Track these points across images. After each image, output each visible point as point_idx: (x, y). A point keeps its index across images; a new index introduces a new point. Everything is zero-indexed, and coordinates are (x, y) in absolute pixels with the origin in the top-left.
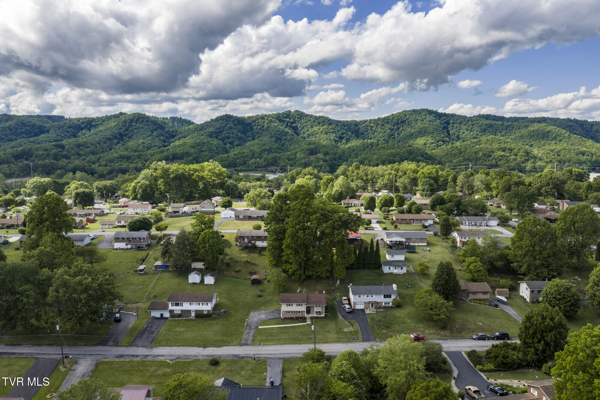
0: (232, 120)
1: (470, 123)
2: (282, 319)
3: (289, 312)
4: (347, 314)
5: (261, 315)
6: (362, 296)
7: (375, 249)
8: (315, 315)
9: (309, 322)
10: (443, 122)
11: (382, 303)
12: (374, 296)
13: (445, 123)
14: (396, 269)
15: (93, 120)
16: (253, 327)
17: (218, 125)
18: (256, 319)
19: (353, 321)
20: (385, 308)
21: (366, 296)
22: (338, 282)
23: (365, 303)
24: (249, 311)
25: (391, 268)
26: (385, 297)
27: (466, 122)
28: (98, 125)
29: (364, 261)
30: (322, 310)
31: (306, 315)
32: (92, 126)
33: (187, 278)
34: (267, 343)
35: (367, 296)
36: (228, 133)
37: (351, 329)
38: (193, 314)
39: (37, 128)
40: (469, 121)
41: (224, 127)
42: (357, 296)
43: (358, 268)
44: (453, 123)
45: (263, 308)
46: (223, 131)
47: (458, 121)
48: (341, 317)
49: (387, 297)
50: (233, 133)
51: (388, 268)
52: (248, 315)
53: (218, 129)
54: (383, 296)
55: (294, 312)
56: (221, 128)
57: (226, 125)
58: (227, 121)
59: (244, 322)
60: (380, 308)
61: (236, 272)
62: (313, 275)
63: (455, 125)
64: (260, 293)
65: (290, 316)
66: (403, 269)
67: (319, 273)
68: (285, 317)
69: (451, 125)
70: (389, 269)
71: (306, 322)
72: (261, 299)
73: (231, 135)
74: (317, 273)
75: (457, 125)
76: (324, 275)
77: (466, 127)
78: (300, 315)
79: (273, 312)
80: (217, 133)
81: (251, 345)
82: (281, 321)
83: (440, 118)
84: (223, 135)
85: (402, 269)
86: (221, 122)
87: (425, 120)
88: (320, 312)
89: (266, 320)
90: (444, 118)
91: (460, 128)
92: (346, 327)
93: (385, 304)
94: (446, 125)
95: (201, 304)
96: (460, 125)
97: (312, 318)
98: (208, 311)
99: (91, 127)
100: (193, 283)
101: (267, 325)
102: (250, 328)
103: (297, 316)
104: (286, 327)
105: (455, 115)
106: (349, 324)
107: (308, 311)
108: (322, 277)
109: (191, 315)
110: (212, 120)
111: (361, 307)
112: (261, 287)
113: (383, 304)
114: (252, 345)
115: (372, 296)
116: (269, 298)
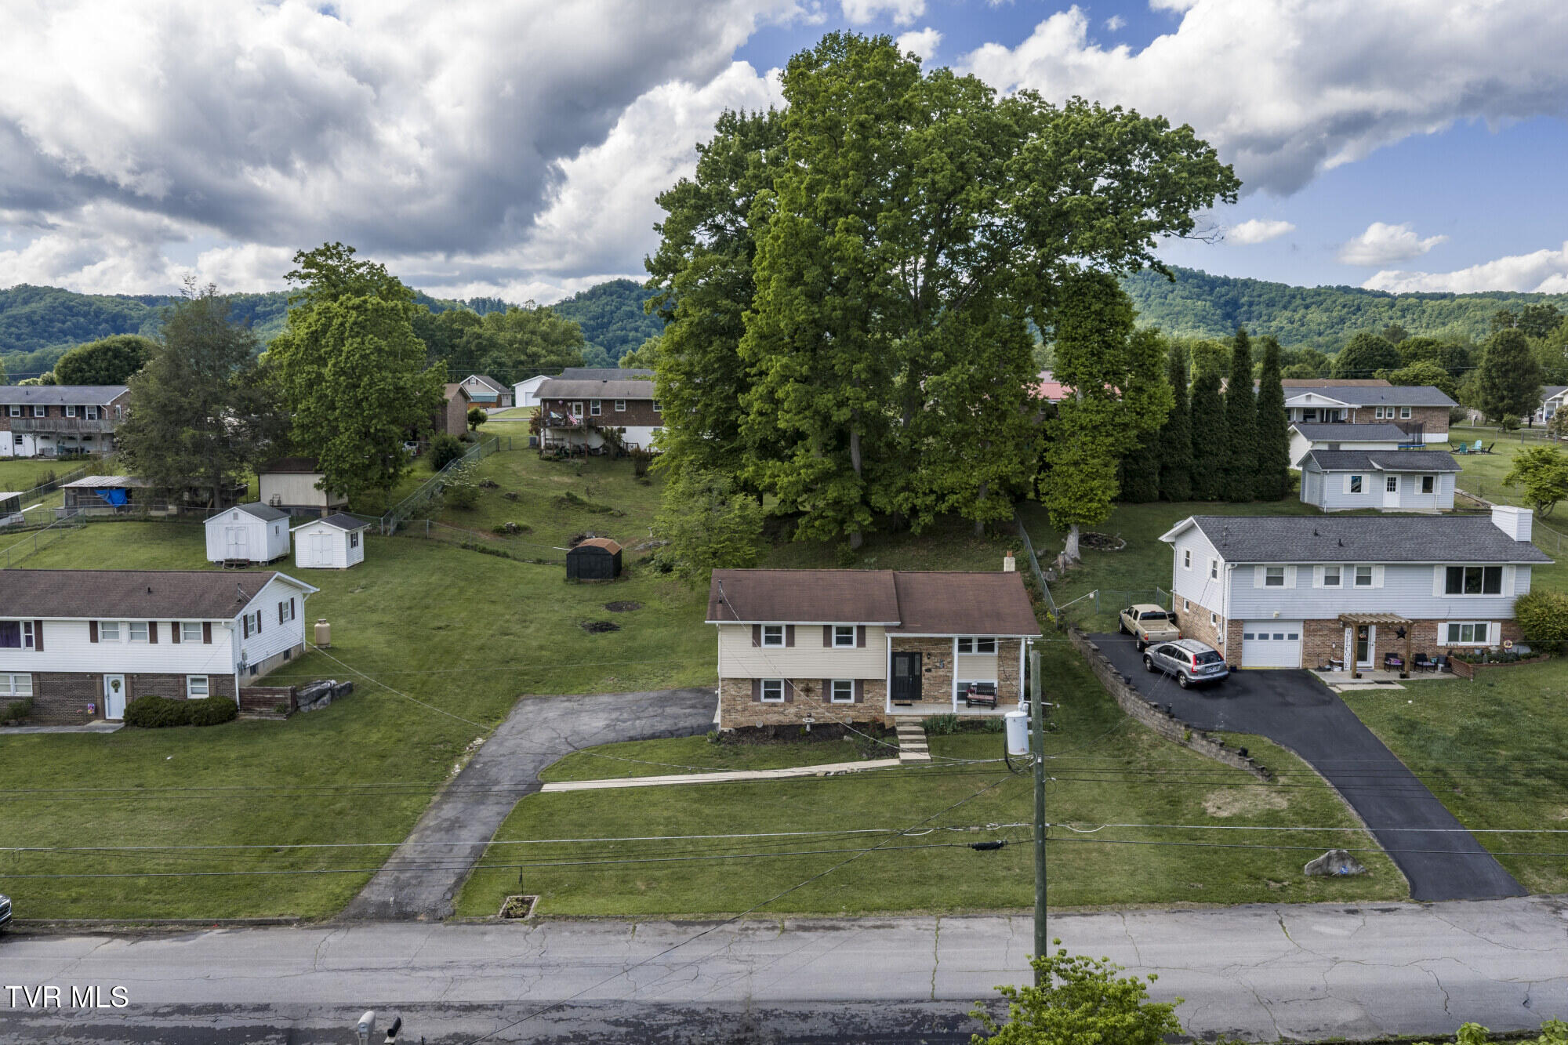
0: (634, 294)
1: (1298, 301)
2: (719, 739)
3: (772, 688)
4: (1194, 698)
5: (585, 718)
6: (1290, 577)
7: (1256, 390)
8: (956, 708)
9: (914, 752)
10: (1223, 300)
11: (1431, 624)
12: (1378, 576)
13: (1226, 303)
14: (1391, 487)
15: (257, 300)
16: (506, 785)
17: (595, 308)
18: (539, 739)
19: (1262, 745)
20: (1450, 659)
21: (1318, 577)
22: (1072, 542)
23: (1312, 626)
24: (515, 697)
25: (1367, 481)
26: (1453, 586)
27: (1286, 299)
28: (271, 313)
29: (1198, 454)
30: (1005, 678)
31: (889, 708)
32: (257, 316)
33: (198, 535)
34: (579, 904)
35: (1332, 580)
36: (623, 329)
37: (1258, 798)
38: (116, 705)
39: (106, 321)
40: (1294, 297)
41: (612, 312)
42: (1260, 577)
43: (1163, 498)
44: (1251, 304)
45: (609, 681)
46: (610, 322)
47: (1265, 297)
48: (1155, 721)
49: (1473, 588)
50: (636, 330)
51: (1347, 480)
52: (494, 716)
53: (594, 318)
54: (1439, 578)
55: (808, 686)
56: (602, 316)
57: (618, 308)
58: (620, 297)
59: (456, 754)
60: (1420, 661)
61: (501, 532)
62: (914, 511)
63: (1254, 308)
64: (604, 615)
65: (773, 719)
66: (1439, 484)
67: (952, 499)
68: (744, 720)
69: (1245, 308)
70: (1356, 488)
71: (893, 753)
72: (603, 640)
73: (632, 334)
74: (941, 498)
75: (1262, 308)
76: (979, 511)
77: (1288, 314)
78: (846, 711)
79: (662, 702)
80: (594, 329)
81: (435, 916)
82: (707, 748)
83: (1212, 290)
84: (611, 335)
85: (1428, 486)
86: (604, 299)
87: (1170, 296)
88: (985, 688)
89: (607, 746)
90: (1223, 290)
91: (1270, 315)
92: (1214, 786)
93: (1453, 633)
94: (1229, 309)
95: (165, 633)
96: (1270, 310)
97: (933, 729)
98: (219, 681)
99: (253, 319)
100: (231, 564)
101: (610, 773)
102: (482, 793)
103: (830, 717)
104: (744, 787)
105: (1255, 282)
106: (1234, 762)
107: (907, 688)
108: (971, 524)
109: (99, 712)
110: (579, 296)
111: (1285, 655)
112: (618, 591)
113: (1442, 637)
114: (452, 918)
115: (1363, 580)
116: (650, 635)
